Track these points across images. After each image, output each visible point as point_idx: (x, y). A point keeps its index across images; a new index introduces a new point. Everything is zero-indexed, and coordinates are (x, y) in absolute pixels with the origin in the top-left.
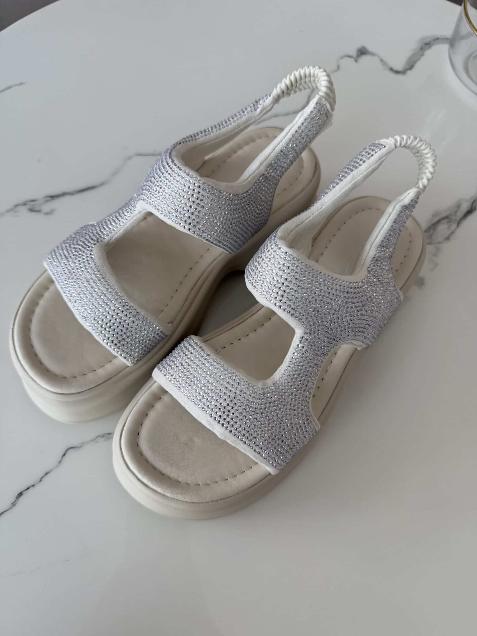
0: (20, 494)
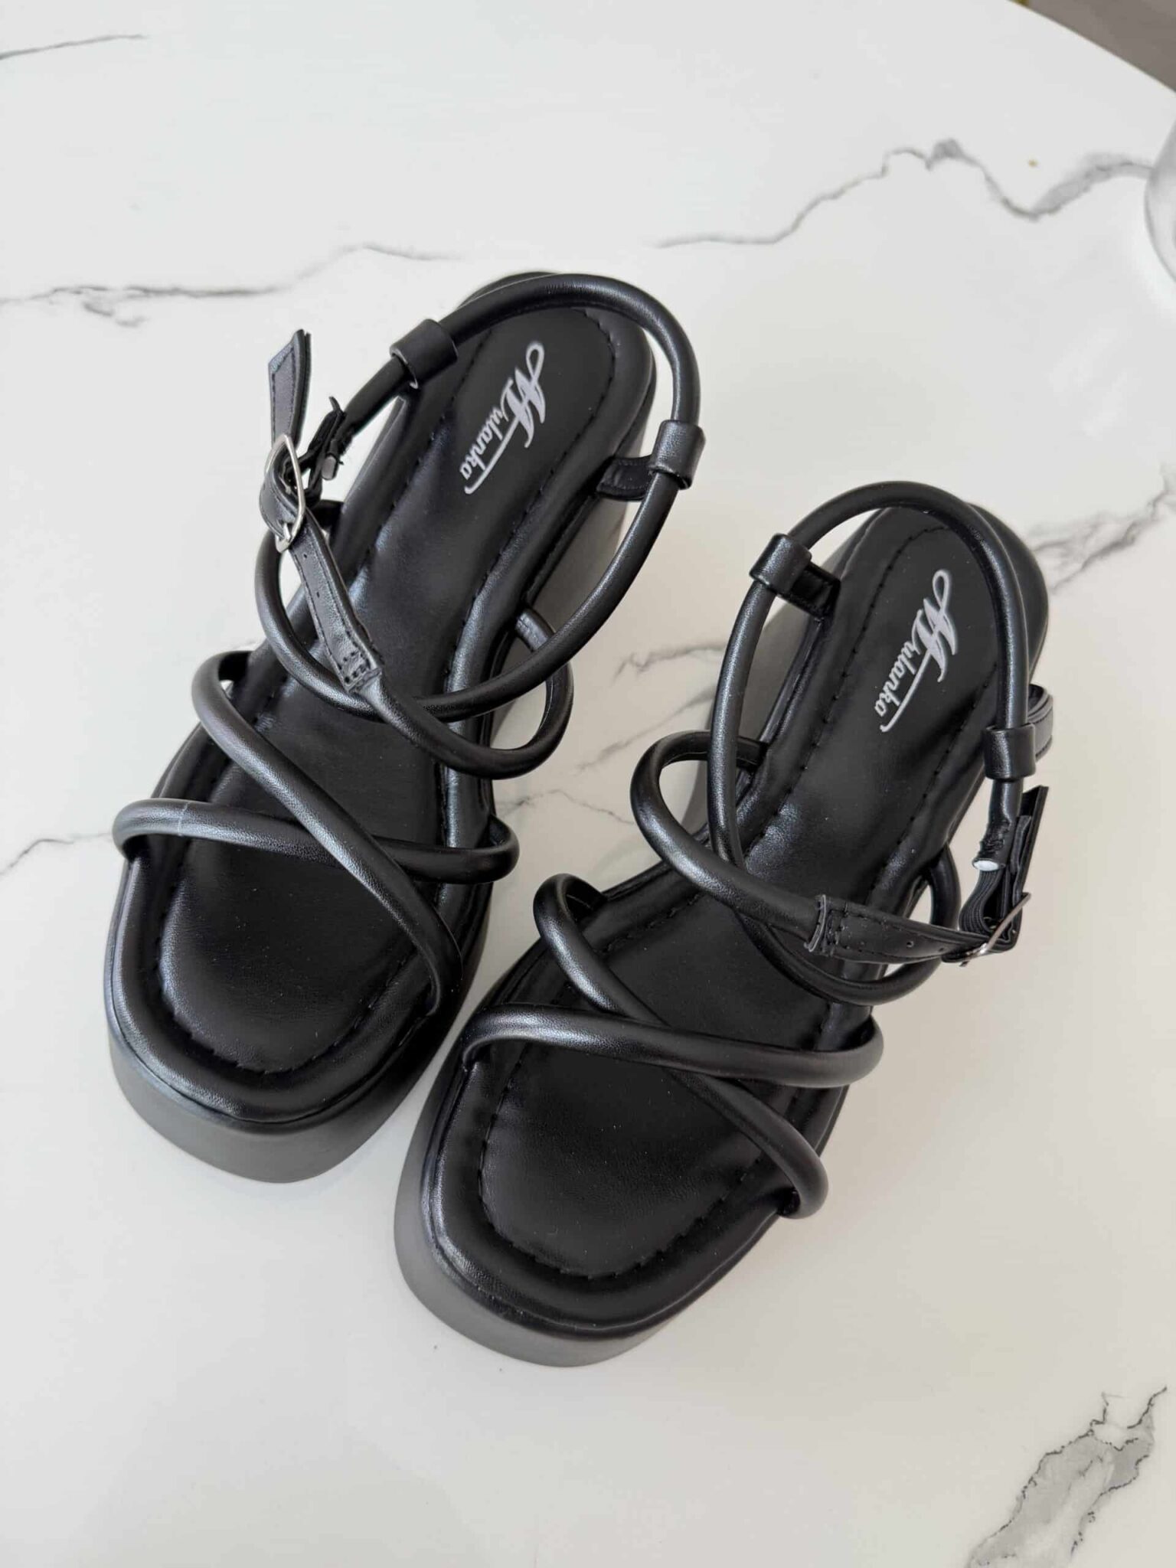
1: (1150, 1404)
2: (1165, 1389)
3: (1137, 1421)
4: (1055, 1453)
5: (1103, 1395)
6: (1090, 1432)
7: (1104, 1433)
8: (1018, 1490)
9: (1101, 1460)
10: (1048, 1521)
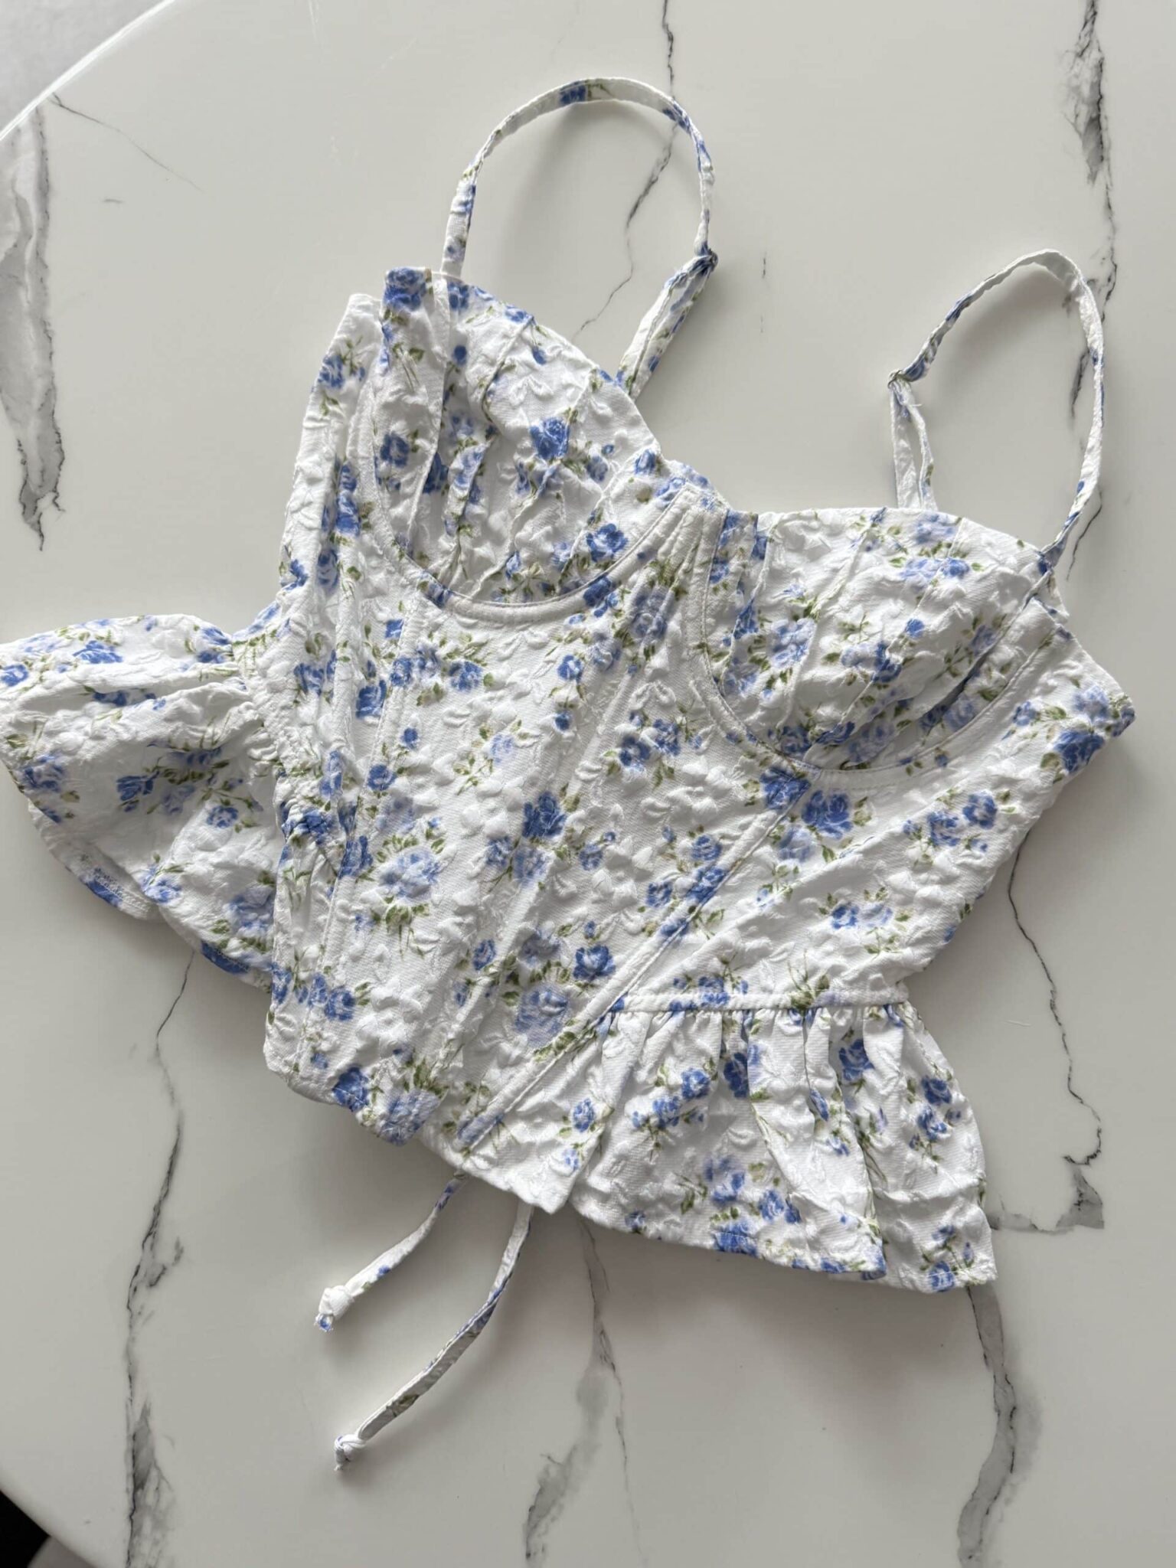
0: (671, 39)
1: (42, 535)
2: (41, 549)
3: (42, 520)
4: (61, 464)
5: (64, 511)
6: (55, 490)
7: (50, 496)
8: (61, 432)
9: (40, 487)
10: (39, 438)
